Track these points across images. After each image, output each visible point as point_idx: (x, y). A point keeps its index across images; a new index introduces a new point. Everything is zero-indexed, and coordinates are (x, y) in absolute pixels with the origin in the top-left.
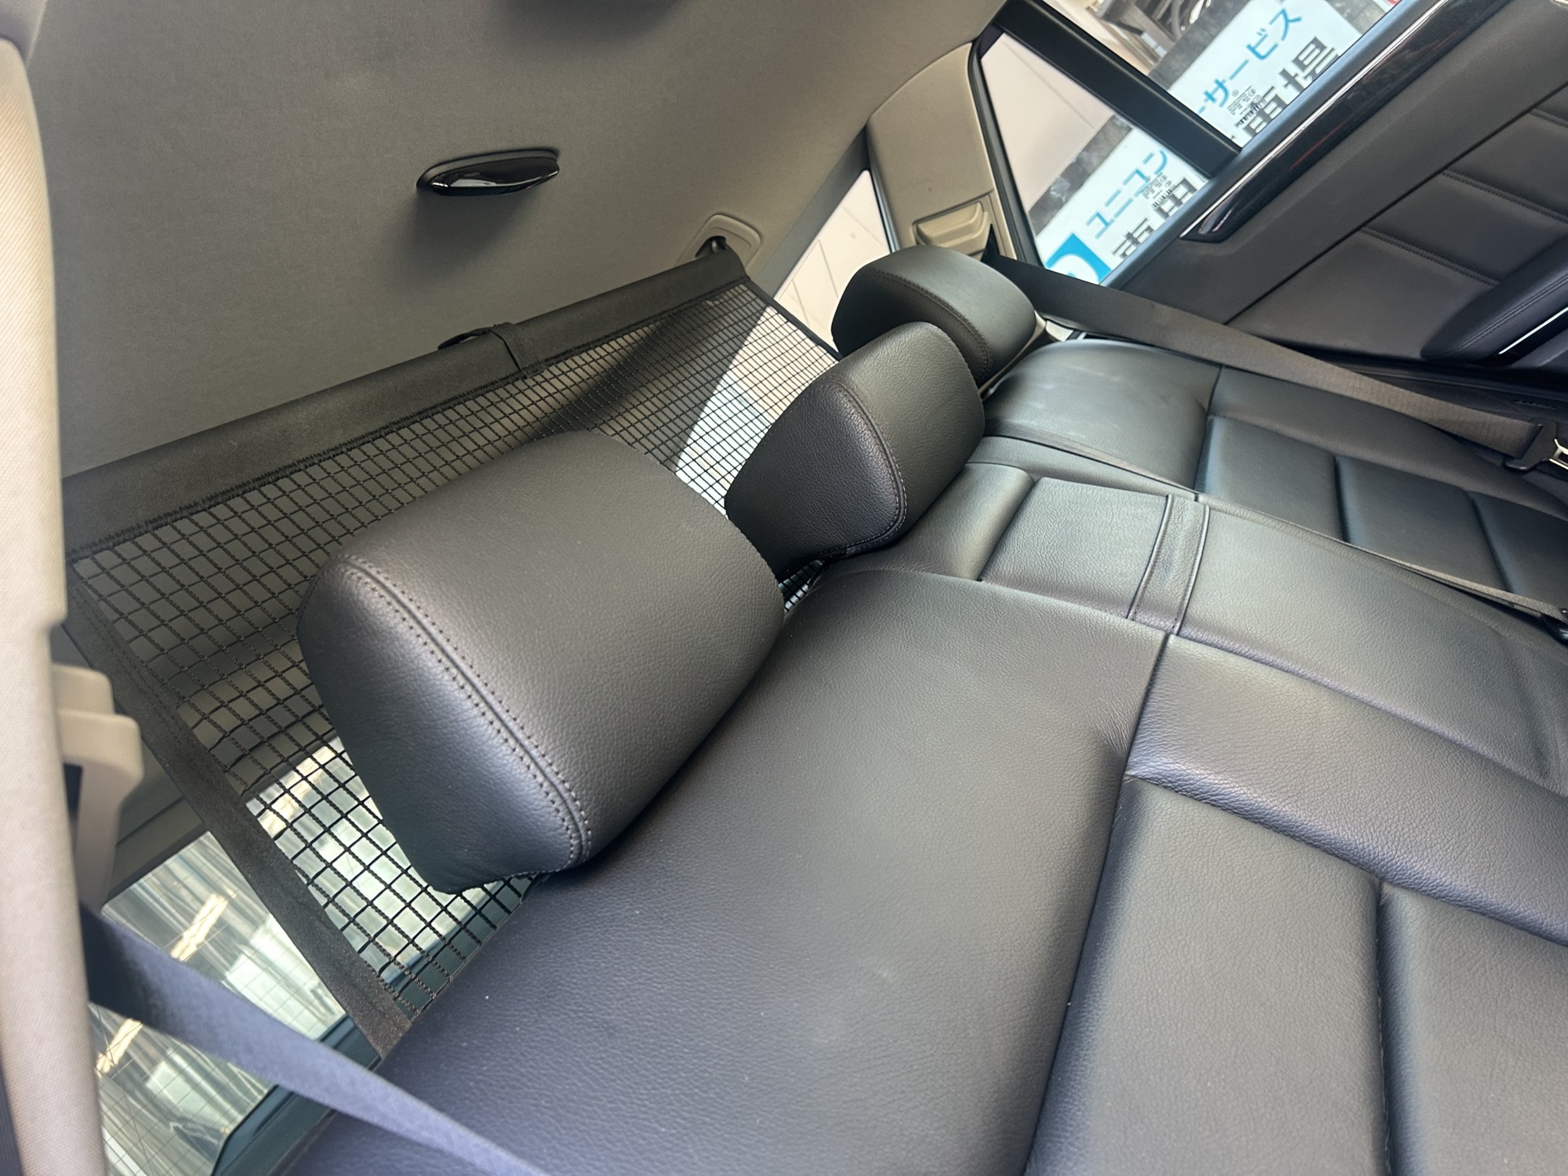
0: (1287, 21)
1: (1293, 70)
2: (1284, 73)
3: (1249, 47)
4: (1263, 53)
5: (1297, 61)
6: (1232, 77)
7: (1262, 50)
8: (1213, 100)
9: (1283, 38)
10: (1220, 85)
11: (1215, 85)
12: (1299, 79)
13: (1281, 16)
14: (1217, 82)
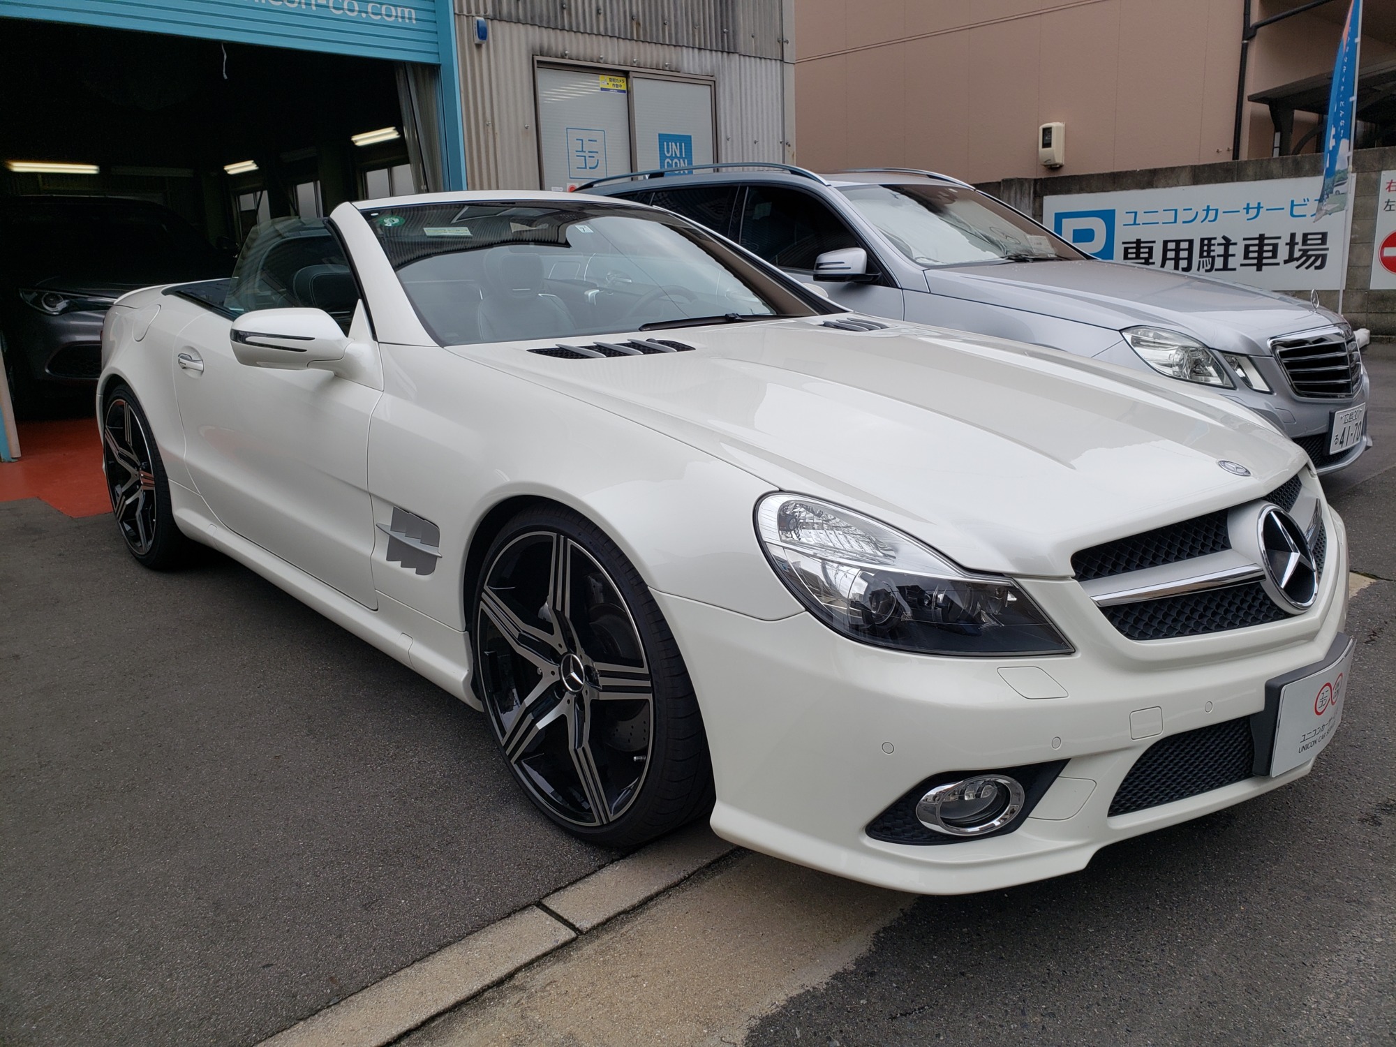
3: (1292, 202)
4: (1295, 213)
6: (1267, 210)
7: (1297, 211)
8: (1247, 213)
9: (1312, 216)
10: (1259, 207)
11: (1256, 205)
12: (1296, 248)
14: (1259, 204)
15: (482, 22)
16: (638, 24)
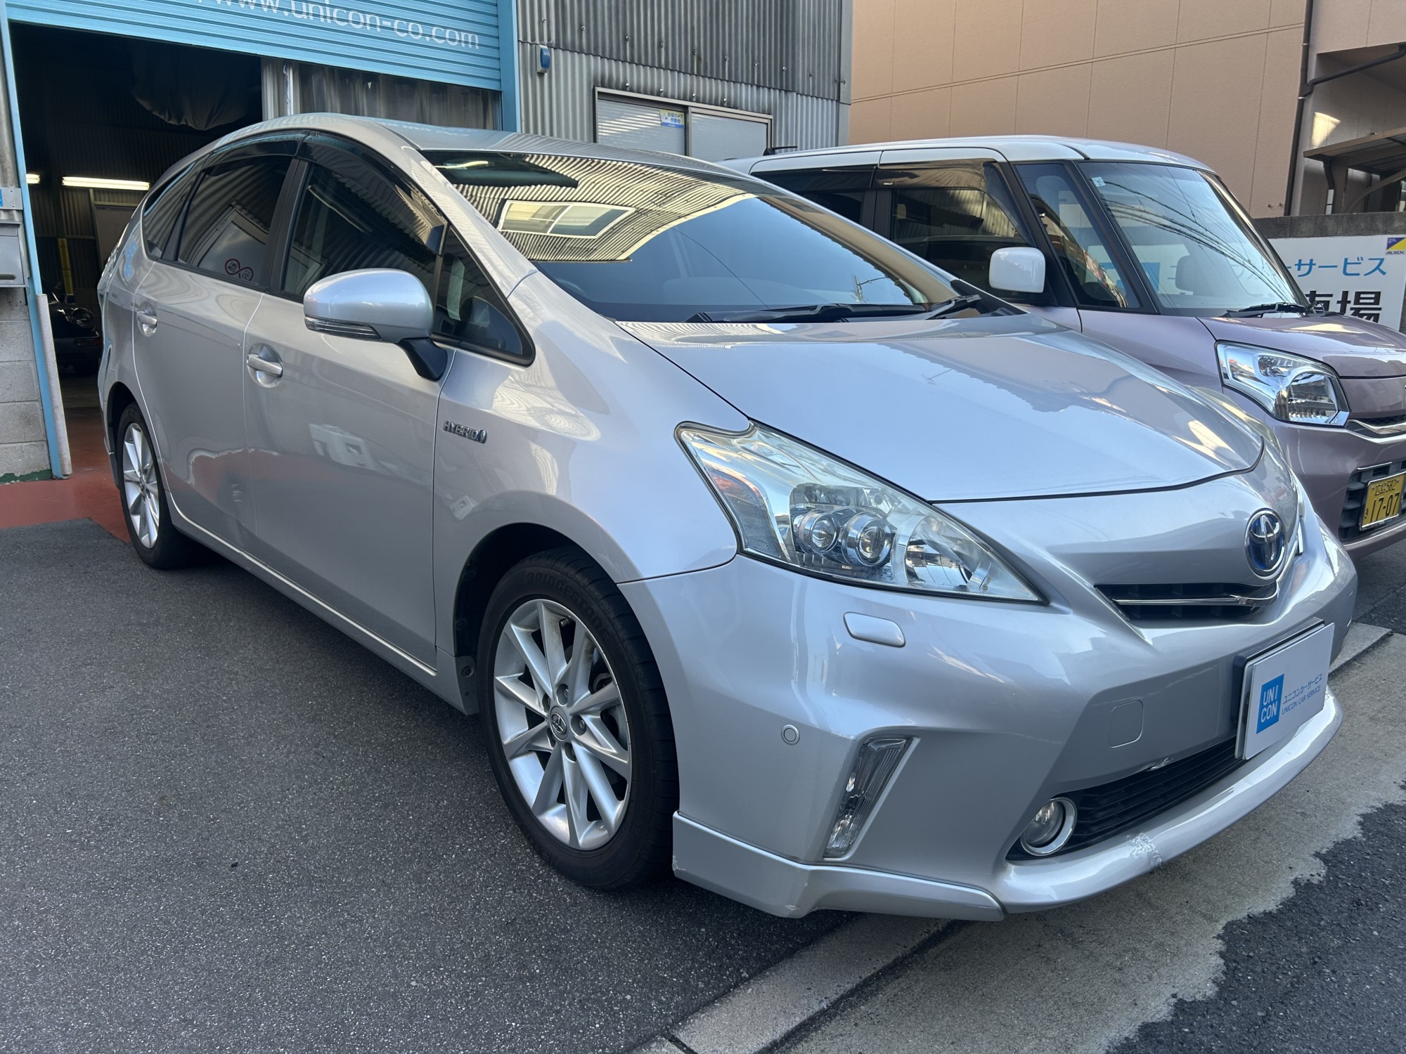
0: (1377, 268)
1: (1351, 297)
2: (1345, 294)
3: (1346, 260)
4: (1348, 272)
5: (1358, 294)
6: (1320, 267)
7: (1350, 269)
8: (1299, 269)
9: (1365, 275)
10: (1311, 264)
11: (1308, 262)
12: (1349, 306)
13: (1379, 261)
14: (1311, 260)
15: (546, 50)
16: (699, 59)
